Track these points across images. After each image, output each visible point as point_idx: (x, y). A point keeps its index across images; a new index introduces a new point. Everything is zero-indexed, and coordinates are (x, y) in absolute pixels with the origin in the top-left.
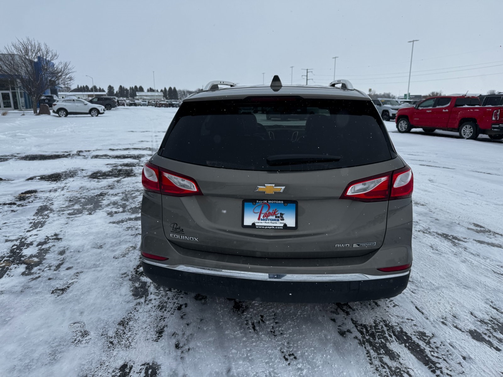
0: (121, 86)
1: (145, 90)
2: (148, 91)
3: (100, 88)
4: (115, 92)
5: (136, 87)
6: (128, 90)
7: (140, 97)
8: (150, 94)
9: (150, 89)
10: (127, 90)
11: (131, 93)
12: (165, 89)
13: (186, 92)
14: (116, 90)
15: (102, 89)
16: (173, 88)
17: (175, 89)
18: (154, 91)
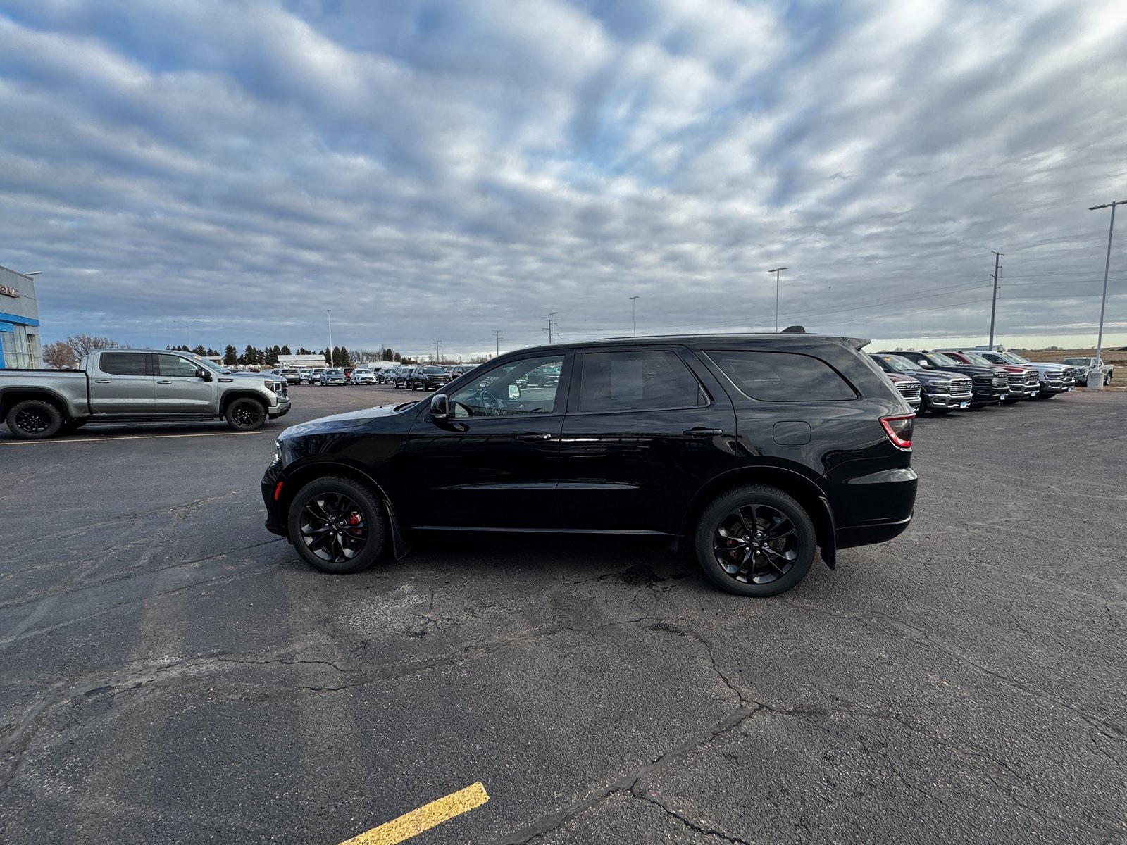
0: (249, 347)
1: (293, 349)
2: (298, 353)
3: (210, 350)
4: (238, 357)
5: (276, 348)
6: (263, 353)
7: (284, 364)
8: (301, 357)
9: (302, 350)
10: (260, 353)
11: (267, 358)
12: (328, 349)
13: (361, 354)
14: (241, 352)
15: (213, 351)
16: (340, 349)
17: (344, 349)
18: (308, 353)
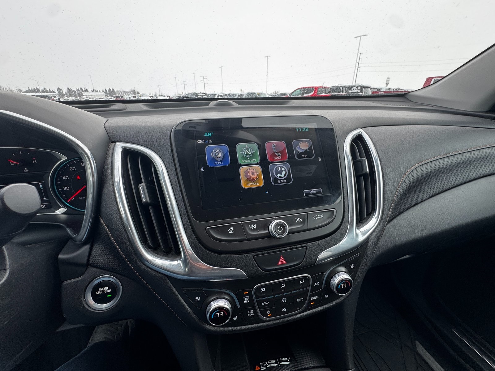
0: (68, 88)
1: (90, 90)
2: (92, 91)
4: (64, 93)
5: (81, 89)
7: (86, 97)
8: (93, 93)
10: (74, 91)
11: (78, 94)
12: (105, 89)
13: (122, 92)
15: (52, 90)
16: (111, 89)
18: (97, 91)
